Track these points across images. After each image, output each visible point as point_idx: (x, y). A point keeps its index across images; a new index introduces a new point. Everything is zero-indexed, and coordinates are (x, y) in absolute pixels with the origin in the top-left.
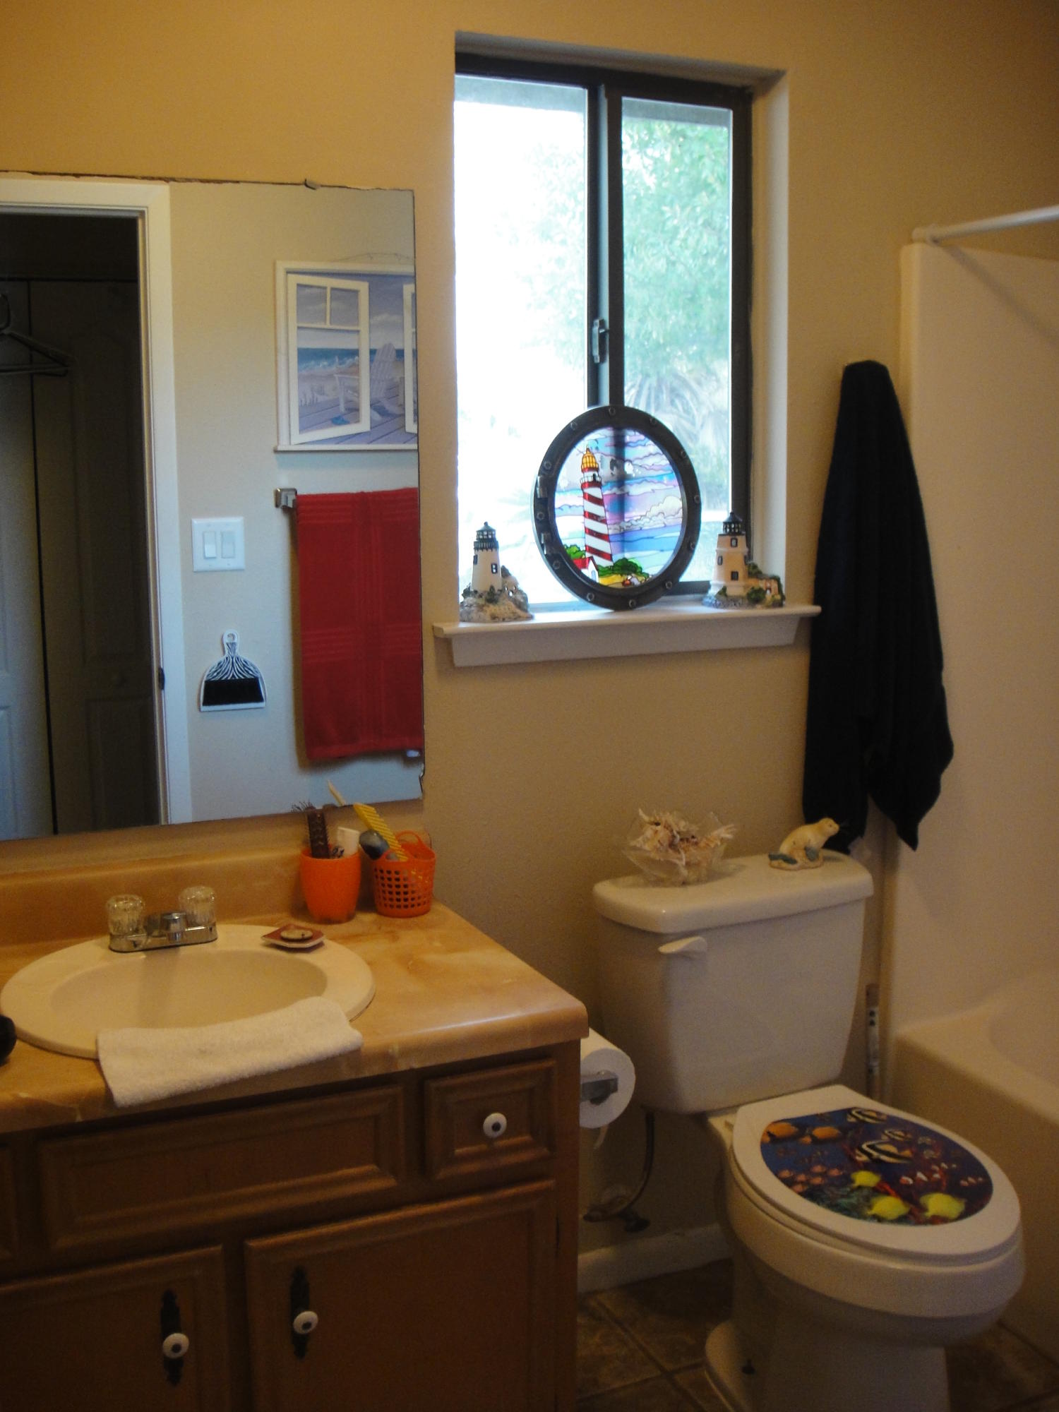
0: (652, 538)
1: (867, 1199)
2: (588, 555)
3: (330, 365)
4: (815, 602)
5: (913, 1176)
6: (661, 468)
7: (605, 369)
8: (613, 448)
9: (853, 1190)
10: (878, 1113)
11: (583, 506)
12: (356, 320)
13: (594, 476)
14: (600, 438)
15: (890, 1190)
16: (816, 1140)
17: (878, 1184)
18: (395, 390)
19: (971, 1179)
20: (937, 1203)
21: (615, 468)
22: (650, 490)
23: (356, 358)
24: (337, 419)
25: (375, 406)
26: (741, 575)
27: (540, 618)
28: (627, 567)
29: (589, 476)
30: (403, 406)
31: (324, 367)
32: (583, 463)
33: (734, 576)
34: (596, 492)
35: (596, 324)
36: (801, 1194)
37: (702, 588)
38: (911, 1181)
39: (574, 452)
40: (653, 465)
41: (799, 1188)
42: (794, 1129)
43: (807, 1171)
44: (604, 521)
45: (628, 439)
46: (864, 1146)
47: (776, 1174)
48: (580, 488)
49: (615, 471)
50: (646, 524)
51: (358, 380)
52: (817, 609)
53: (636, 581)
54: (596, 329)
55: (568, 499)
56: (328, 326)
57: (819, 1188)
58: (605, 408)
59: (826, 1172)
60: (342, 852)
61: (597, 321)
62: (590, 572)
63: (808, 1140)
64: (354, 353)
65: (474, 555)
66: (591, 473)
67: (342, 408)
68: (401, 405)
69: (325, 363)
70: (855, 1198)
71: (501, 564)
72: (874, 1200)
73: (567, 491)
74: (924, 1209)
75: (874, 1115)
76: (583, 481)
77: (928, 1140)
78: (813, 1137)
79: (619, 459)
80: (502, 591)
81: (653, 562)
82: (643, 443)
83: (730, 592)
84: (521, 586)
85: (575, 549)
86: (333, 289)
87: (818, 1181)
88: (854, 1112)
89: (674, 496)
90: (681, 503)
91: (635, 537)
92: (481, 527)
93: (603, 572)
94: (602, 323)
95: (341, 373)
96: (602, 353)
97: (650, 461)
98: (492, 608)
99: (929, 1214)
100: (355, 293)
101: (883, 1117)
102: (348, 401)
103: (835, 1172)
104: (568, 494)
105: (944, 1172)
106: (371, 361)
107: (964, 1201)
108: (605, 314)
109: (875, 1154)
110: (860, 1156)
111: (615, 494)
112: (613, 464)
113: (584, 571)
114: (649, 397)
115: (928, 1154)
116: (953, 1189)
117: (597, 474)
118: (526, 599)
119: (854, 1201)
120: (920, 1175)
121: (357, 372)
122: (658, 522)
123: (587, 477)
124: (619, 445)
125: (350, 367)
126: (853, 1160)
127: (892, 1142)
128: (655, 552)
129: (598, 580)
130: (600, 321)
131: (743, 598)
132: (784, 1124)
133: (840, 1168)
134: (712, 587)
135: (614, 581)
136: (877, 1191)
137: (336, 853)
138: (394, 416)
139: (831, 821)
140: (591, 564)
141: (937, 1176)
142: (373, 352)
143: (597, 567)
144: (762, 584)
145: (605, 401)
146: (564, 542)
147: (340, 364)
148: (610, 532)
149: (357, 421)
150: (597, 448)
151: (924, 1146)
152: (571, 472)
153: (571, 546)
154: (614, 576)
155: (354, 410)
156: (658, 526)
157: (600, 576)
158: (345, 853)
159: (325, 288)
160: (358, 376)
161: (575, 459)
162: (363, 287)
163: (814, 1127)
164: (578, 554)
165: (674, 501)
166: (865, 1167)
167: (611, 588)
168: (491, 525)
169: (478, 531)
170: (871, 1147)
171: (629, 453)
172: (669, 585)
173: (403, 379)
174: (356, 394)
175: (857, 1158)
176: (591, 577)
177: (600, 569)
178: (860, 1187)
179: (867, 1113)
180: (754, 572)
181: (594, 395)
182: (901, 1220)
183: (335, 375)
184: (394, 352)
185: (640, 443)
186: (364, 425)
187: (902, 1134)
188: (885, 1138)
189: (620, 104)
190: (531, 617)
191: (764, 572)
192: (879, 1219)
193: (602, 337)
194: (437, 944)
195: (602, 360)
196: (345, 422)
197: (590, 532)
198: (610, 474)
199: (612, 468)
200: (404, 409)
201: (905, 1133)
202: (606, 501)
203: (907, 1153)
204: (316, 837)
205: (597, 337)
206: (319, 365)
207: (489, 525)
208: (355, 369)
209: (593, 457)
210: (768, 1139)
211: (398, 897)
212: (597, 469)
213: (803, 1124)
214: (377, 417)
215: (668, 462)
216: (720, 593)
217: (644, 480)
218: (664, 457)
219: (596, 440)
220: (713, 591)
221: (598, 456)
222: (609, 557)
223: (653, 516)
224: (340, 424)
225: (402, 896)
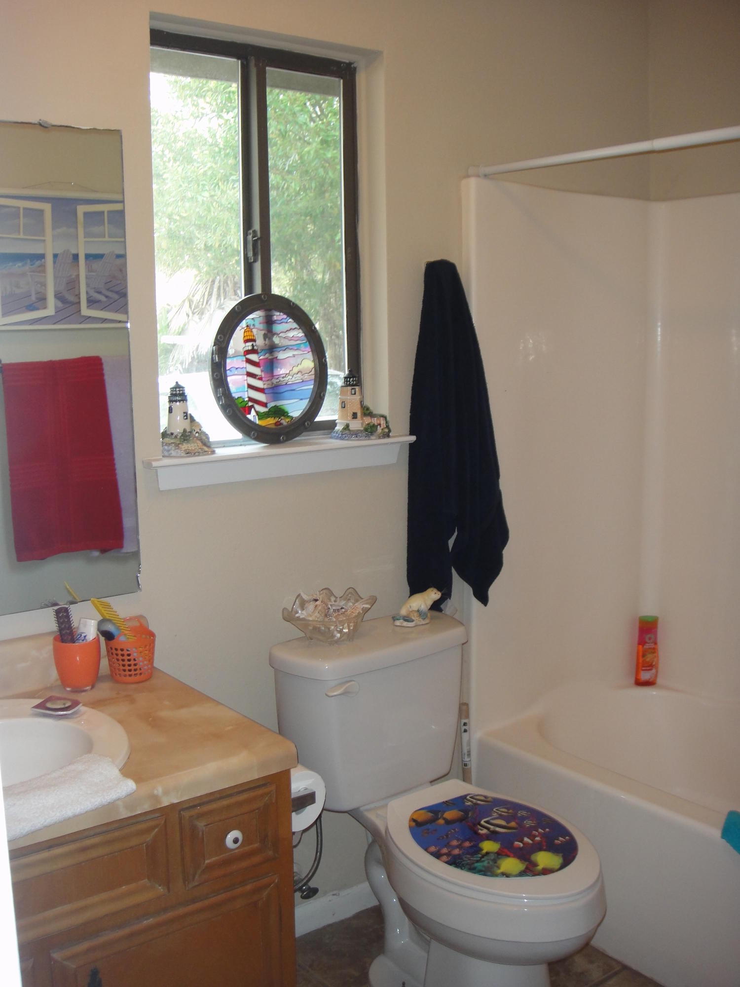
0: (294, 390)
1: (495, 861)
2: (250, 404)
3: (23, 266)
4: (411, 433)
5: (522, 841)
6: (299, 339)
7: (258, 267)
8: (265, 325)
9: (483, 856)
10: (485, 797)
11: (246, 368)
12: (42, 232)
13: (253, 346)
14: (255, 318)
15: (509, 853)
16: (448, 822)
17: (500, 849)
18: (73, 284)
19: (561, 839)
20: (544, 859)
21: (267, 339)
22: (291, 355)
23: (43, 260)
24: (30, 305)
25: (58, 296)
26: (359, 415)
27: (221, 452)
28: (278, 412)
29: (249, 346)
30: (78, 296)
31: (19, 267)
32: (244, 337)
33: (355, 416)
34: (254, 357)
35: (250, 234)
36: (446, 863)
37: (331, 425)
38: (521, 845)
39: (239, 328)
40: (293, 337)
41: (445, 858)
42: (430, 814)
43: (447, 845)
44: (260, 379)
45: (275, 318)
46: (482, 822)
47: (426, 850)
48: (243, 354)
49: (267, 342)
50: (289, 379)
51: (45, 277)
52: (413, 438)
53: (285, 422)
54: (250, 237)
55: (235, 363)
56: (22, 236)
57: (459, 856)
58: (259, 296)
59: (460, 845)
60: (85, 637)
61: (251, 231)
62: (252, 416)
63: (441, 821)
64: (42, 256)
65: (168, 406)
66: (250, 344)
67: (33, 298)
68: (77, 295)
69: (20, 264)
70: (486, 862)
71: (189, 412)
72: (499, 862)
73: (233, 357)
74: (536, 865)
75: (482, 798)
76: (245, 349)
77: (524, 813)
78: (444, 819)
79: (269, 333)
80: (190, 432)
81: (296, 408)
82: (285, 321)
83: (352, 427)
84: (204, 429)
85: (241, 400)
86: (24, 209)
87: (456, 852)
88: (468, 797)
89: (309, 359)
90: (313, 364)
91: (282, 390)
92: (173, 385)
93: (261, 416)
94: (255, 232)
95: (33, 272)
96: (255, 254)
97: (291, 334)
98: (185, 446)
99: (540, 867)
100: (41, 212)
101: (489, 799)
102: (37, 293)
103: (467, 844)
104: (235, 359)
105: (540, 834)
106: (54, 262)
107: (561, 855)
108: (257, 226)
109: (492, 827)
110: (481, 830)
111: (267, 358)
112: (265, 337)
113: (249, 416)
114: (219, 288)
115: (528, 823)
116: (551, 847)
117: (254, 344)
118: (208, 438)
119: (485, 864)
120: (526, 839)
121: (44, 271)
122: (298, 378)
123: (248, 346)
124: (269, 322)
125: (39, 267)
126: (476, 833)
127: (501, 817)
128: (298, 400)
129: (258, 422)
130: (253, 231)
131: (361, 431)
132: (421, 811)
133: (470, 840)
134: (338, 425)
135: (270, 422)
136: (500, 854)
137: (81, 637)
138: (73, 304)
139: (435, 590)
140: (253, 411)
141: (538, 839)
142: (55, 256)
143: (257, 412)
144: (375, 421)
145: (258, 289)
146: (234, 395)
147: (31, 265)
148: (265, 387)
149: (45, 308)
150: (254, 325)
151: (523, 818)
152: (237, 343)
153: (238, 398)
154: (269, 419)
155: (42, 300)
156: (298, 381)
157: (259, 419)
158: (87, 638)
159: (19, 208)
160: (45, 274)
161: (239, 334)
162: (47, 207)
163: (444, 812)
164: (243, 404)
165: (308, 363)
166: (487, 838)
167: (268, 428)
168: (181, 383)
169: (171, 388)
170: (487, 822)
171: (277, 328)
172: (308, 424)
173: (78, 276)
174: (44, 288)
175: (480, 831)
176: (252, 420)
177: (259, 414)
178: (487, 853)
179: (478, 797)
180: (367, 412)
181: (249, 287)
182: (522, 874)
183: (28, 273)
184: (71, 256)
185: (283, 321)
186: (50, 311)
187: (506, 810)
188: (495, 815)
189: (264, 72)
190: (213, 452)
191: (374, 412)
192: (506, 875)
193: (255, 243)
194: (167, 703)
195: (255, 261)
196: (37, 309)
197: (250, 387)
198: (263, 345)
199: (265, 339)
200: (79, 298)
201: (508, 809)
202: (262, 364)
203: (513, 824)
204: (63, 626)
205: (251, 244)
206: (15, 265)
207: (179, 383)
208: (42, 269)
209: (251, 331)
210: (413, 824)
211: (130, 668)
212: (254, 340)
213: (435, 811)
214: (60, 304)
215: (303, 334)
216: (344, 429)
217: (287, 348)
218: (300, 331)
219: (253, 319)
220: (339, 428)
221: (254, 331)
222: (264, 405)
223: (295, 374)
224: (32, 310)
225: (132, 667)
